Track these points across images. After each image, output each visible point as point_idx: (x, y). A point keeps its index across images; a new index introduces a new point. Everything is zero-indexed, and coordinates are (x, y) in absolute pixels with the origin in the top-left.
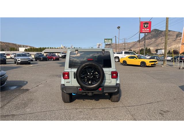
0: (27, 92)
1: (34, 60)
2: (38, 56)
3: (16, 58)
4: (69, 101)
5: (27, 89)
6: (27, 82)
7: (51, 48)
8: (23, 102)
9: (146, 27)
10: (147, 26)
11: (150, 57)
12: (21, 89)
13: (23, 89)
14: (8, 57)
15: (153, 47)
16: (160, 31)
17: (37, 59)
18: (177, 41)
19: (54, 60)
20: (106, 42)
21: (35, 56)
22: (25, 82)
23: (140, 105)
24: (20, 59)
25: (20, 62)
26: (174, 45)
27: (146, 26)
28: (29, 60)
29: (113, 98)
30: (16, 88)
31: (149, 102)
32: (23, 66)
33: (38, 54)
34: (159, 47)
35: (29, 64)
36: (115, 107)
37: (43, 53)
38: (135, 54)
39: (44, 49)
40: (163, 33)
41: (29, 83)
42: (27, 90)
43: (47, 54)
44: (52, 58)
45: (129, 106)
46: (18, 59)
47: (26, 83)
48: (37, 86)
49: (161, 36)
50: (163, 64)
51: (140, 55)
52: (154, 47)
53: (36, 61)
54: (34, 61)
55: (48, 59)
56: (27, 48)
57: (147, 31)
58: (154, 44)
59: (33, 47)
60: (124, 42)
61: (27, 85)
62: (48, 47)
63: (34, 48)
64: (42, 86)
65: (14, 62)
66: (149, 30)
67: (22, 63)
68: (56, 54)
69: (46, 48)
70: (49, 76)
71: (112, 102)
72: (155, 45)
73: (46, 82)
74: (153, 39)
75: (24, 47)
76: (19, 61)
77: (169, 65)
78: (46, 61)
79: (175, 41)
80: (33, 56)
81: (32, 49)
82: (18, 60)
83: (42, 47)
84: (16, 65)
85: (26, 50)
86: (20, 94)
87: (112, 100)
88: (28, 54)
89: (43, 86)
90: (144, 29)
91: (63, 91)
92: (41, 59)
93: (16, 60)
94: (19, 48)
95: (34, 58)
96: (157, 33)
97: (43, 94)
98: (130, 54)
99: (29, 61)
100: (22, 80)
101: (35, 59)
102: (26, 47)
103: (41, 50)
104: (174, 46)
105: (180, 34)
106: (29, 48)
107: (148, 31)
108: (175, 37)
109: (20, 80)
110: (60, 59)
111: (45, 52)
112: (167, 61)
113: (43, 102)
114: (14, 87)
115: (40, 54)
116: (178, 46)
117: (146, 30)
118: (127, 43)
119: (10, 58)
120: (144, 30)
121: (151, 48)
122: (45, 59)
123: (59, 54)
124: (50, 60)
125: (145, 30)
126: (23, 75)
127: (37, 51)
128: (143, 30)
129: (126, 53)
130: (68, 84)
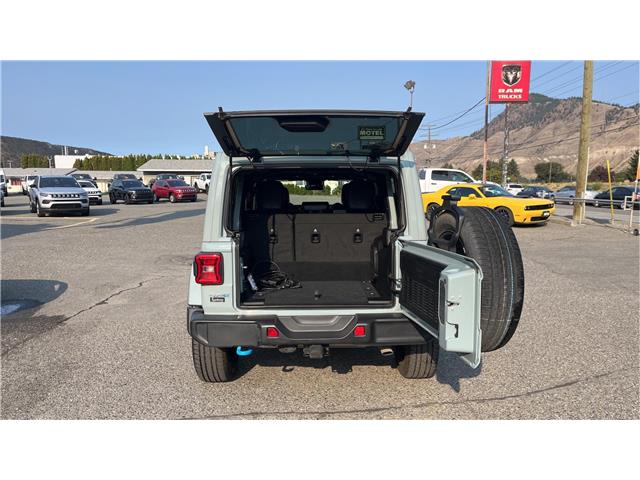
0: (56, 332)
1: (106, 198)
2: (121, 184)
3: (38, 192)
4: (223, 377)
5: (59, 317)
6: (64, 287)
7: (168, 158)
8: (31, 377)
9: (514, 81)
10: (515, 79)
11: (520, 190)
12: (37, 314)
13: (44, 318)
14: (14, 189)
15: (525, 157)
16: (551, 99)
17: (116, 195)
18: (606, 136)
19: (176, 201)
20: (365, 138)
21: (109, 185)
22: (57, 287)
23: (529, 394)
24: (49, 198)
25: (49, 205)
26: (598, 148)
27: (511, 77)
28: (84, 201)
29: (412, 363)
30: (18, 310)
31: (561, 381)
32: (59, 223)
33: (120, 177)
34: (547, 156)
35: (86, 213)
36: (422, 405)
37: (138, 173)
38: (469, 181)
39: (144, 160)
40: (560, 107)
41: (70, 289)
42: (59, 320)
43: (154, 177)
44: (171, 193)
45: (483, 401)
46: (41, 194)
47: (60, 288)
48: (103, 302)
49: (554, 120)
50: (571, 217)
51: (488, 183)
52: (528, 156)
53: (114, 202)
54: (106, 204)
55: (158, 198)
56: (82, 158)
57: (515, 96)
58: (529, 146)
59: (105, 154)
60: (427, 138)
61: (61, 297)
62: (157, 154)
63: (106, 159)
64: (120, 302)
65: (29, 208)
66: (520, 90)
67: (59, 211)
68: (187, 179)
69: (150, 158)
70: (156, 262)
71: (407, 381)
72: (533, 149)
73: (141, 284)
74: (527, 130)
75: (71, 152)
76: (45, 202)
77: (594, 219)
78: (150, 202)
79: (600, 134)
80: (103, 187)
81: (102, 162)
82: (41, 199)
83: (136, 153)
84: (34, 219)
85: (79, 165)
86: (24, 341)
87: (407, 372)
88: (87, 177)
89: (126, 301)
90: (506, 88)
91: (194, 338)
92: (130, 195)
93: (37, 199)
94: (56, 157)
95: (106, 194)
96: (538, 108)
97: (121, 340)
98: (452, 180)
99: (84, 205)
100: (48, 277)
101: (108, 196)
102: (82, 152)
103: (133, 163)
104: (599, 154)
105: (617, 113)
106: (90, 157)
107: (520, 97)
108: (602, 121)
109: (39, 278)
110: (199, 196)
111: (146, 173)
112: (587, 204)
113: (114, 379)
114: (11, 306)
115: (127, 179)
116: (610, 154)
117: (510, 91)
118: (437, 142)
119: (19, 194)
120: (505, 94)
121: (520, 161)
122: (146, 197)
123: (195, 180)
124: (164, 202)
125: (509, 94)
126: (54, 255)
127: (120, 169)
128: (500, 91)
129: (437, 175)
130: (220, 304)
